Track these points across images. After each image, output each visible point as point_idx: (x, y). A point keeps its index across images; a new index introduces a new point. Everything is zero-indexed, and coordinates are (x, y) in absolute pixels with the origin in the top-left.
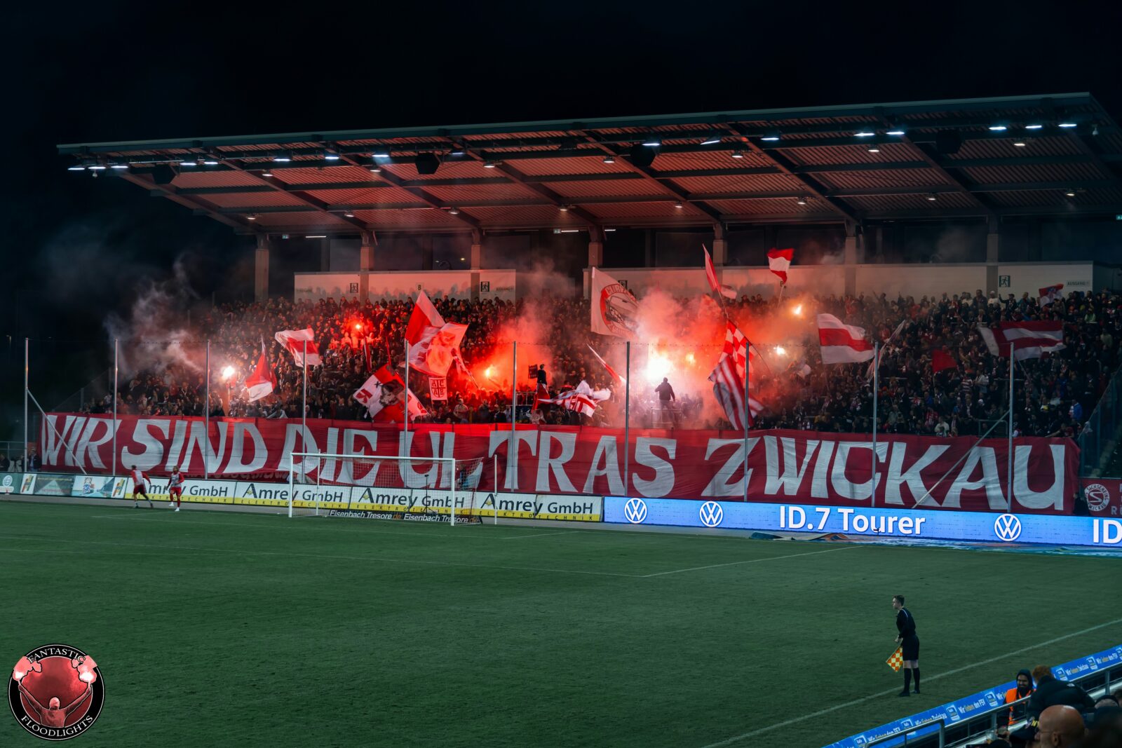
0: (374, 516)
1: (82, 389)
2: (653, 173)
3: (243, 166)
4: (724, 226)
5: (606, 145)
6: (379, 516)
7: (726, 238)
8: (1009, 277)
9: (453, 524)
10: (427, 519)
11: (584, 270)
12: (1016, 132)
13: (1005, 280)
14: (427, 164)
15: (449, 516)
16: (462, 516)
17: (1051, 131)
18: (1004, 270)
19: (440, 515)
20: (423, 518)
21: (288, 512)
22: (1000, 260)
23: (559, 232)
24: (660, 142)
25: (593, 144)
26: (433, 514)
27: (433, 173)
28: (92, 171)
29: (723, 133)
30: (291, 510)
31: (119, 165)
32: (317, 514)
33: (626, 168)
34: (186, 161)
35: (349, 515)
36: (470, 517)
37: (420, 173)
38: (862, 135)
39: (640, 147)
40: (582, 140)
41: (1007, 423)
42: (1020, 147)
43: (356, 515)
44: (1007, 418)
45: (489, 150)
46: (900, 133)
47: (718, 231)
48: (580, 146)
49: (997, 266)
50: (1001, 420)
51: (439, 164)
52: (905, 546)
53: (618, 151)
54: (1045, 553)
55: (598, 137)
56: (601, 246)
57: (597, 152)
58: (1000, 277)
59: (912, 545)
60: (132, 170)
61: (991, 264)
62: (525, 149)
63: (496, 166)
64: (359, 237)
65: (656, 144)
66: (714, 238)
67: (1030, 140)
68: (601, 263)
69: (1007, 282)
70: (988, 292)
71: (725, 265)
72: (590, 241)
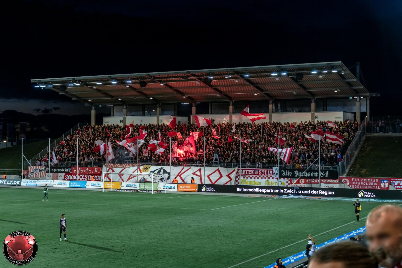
0: (129, 191)
1: (39, 153)
2: (211, 86)
3: (87, 85)
4: (232, 101)
5: (197, 78)
6: (130, 191)
7: (233, 105)
8: (318, 116)
9: (152, 193)
10: (145, 192)
11: (191, 115)
12: (320, 73)
13: (317, 117)
14: (143, 84)
15: (151, 191)
16: (155, 191)
17: (330, 73)
18: (316, 114)
19: (149, 190)
20: (143, 192)
21: (102, 190)
22: (315, 111)
23: (183, 104)
24: (213, 77)
25: (193, 78)
26: (146, 190)
27: (145, 87)
28: (42, 87)
29: (232, 74)
30: (103, 189)
31: (50, 85)
32: (111, 191)
33: (203, 84)
34: (70, 84)
35: (121, 191)
36: (157, 191)
37: (141, 87)
38: (273, 74)
39: (207, 79)
40: (189, 76)
41: (318, 160)
42: (321, 78)
43: (123, 191)
44: (318, 159)
45: (162, 80)
46: (285, 74)
47: (231, 103)
48: (189, 78)
49: (314, 113)
50: (317, 159)
51: (146, 84)
52: (289, 198)
53: (200, 79)
54: (330, 200)
55: (194, 75)
56: (196, 108)
57: (195, 80)
58: (315, 116)
59: (291, 198)
60: (54, 87)
61: (312, 112)
62: (173, 79)
63: (164, 84)
64: (123, 106)
65: (212, 78)
66: (230, 105)
67: (324, 75)
68: (196, 113)
69: (317, 118)
70: (312, 121)
71: (233, 113)
72: (192, 106)
